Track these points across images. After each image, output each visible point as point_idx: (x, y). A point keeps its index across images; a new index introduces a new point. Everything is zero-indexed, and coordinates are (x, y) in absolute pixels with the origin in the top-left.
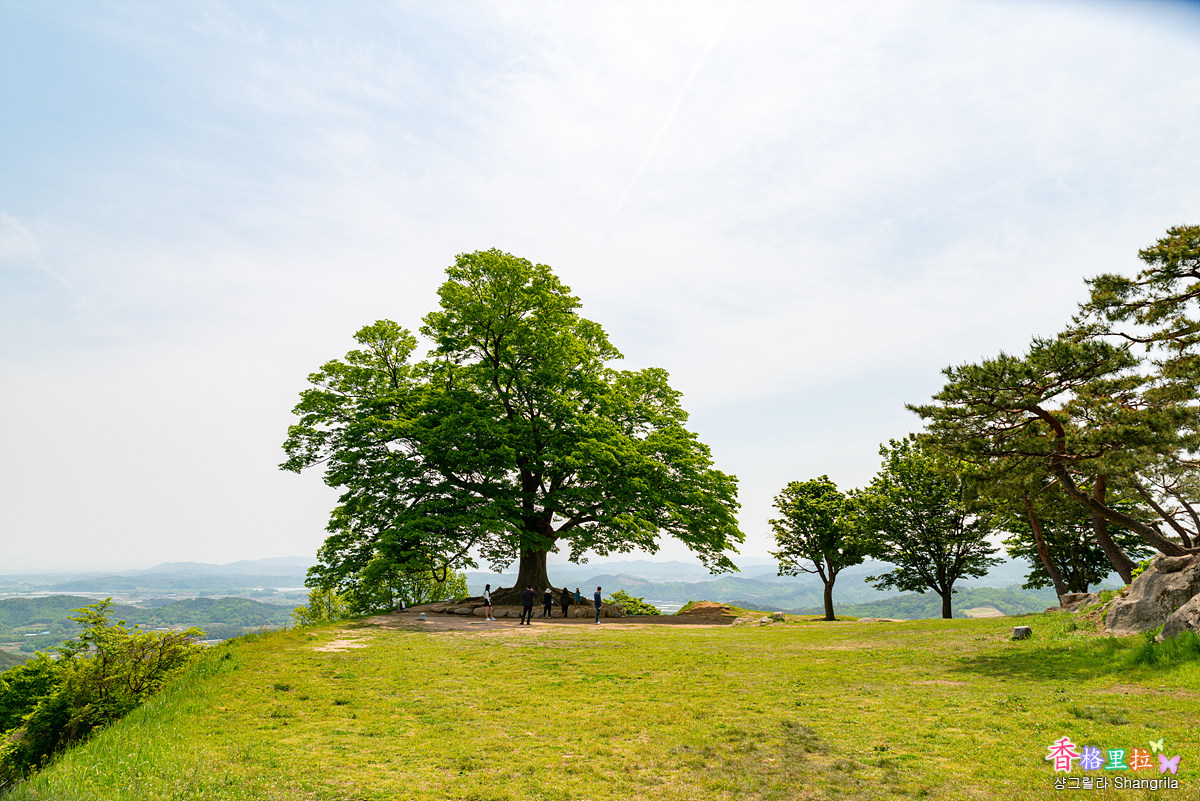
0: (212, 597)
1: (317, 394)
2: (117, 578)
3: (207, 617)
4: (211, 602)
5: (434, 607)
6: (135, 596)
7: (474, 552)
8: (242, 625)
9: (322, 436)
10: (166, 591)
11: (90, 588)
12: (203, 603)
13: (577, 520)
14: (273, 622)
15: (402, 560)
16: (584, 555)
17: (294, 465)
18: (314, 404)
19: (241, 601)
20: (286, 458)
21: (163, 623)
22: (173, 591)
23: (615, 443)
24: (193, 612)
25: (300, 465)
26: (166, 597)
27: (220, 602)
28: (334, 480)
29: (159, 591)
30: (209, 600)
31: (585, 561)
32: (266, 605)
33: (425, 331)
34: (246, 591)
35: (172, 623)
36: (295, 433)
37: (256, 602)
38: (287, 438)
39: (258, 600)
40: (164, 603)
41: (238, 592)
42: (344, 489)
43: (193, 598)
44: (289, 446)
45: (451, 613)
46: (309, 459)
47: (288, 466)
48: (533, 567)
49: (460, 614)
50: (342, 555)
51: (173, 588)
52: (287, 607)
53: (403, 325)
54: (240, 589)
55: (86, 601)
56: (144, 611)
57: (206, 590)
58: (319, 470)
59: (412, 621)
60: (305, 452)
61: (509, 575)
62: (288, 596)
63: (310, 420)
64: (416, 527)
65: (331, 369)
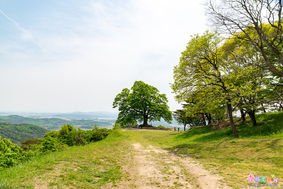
0: (85, 119)
1: (117, 98)
2: (65, 114)
3: (84, 124)
4: (85, 121)
5: (132, 126)
6: (69, 118)
7: (137, 120)
8: (91, 126)
9: (118, 103)
10: (75, 118)
11: (60, 116)
12: (83, 121)
13: (151, 116)
14: (98, 125)
15: (128, 121)
16: (151, 121)
17: (114, 107)
18: (117, 99)
19: (91, 120)
20: (113, 106)
21: (75, 125)
22: (77, 118)
23: (156, 107)
24: (81, 123)
25: (115, 107)
26: (75, 119)
27: (87, 121)
28: (119, 110)
29: (74, 117)
30: (84, 120)
31: (151, 122)
32: (96, 122)
33: (131, 89)
34: (92, 119)
35: (77, 125)
36: (114, 103)
37: (94, 121)
38: (113, 103)
39: (95, 121)
40: (75, 120)
41: (90, 119)
42: (121, 111)
43: (81, 119)
44: (113, 105)
45: (134, 127)
46: (116, 106)
47: (113, 108)
48: (145, 122)
49: (135, 128)
50: (120, 119)
51: (76, 117)
52: (101, 122)
53: (128, 89)
54: (91, 118)
55: (60, 119)
56: (71, 122)
57: (83, 118)
58: (117, 108)
59: (130, 128)
60: (115, 105)
61: (142, 123)
62: (101, 120)
63: (116, 101)
64: (130, 117)
65: (119, 95)
